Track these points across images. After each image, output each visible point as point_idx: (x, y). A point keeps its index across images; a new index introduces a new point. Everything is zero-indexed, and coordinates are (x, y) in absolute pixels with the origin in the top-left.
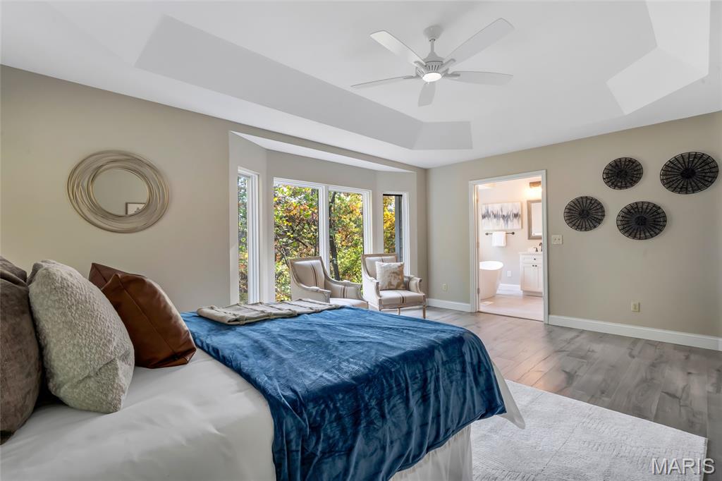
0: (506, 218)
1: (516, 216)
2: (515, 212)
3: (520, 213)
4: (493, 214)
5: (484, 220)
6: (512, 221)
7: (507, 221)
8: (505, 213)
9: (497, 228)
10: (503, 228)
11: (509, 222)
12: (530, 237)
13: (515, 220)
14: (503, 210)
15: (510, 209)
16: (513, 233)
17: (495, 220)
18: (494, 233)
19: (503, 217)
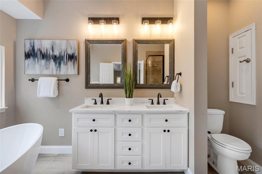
0: (58, 60)
1: (72, 57)
2: (70, 52)
3: (76, 54)
4: (41, 52)
5: (27, 61)
6: (66, 64)
7: (60, 64)
8: (57, 53)
9: (46, 72)
10: (55, 73)
11: (62, 65)
12: (88, 86)
13: (70, 64)
14: (55, 50)
15: (63, 47)
16: (67, 80)
17: (43, 62)
18: (41, 79)
19: (55, 58)
